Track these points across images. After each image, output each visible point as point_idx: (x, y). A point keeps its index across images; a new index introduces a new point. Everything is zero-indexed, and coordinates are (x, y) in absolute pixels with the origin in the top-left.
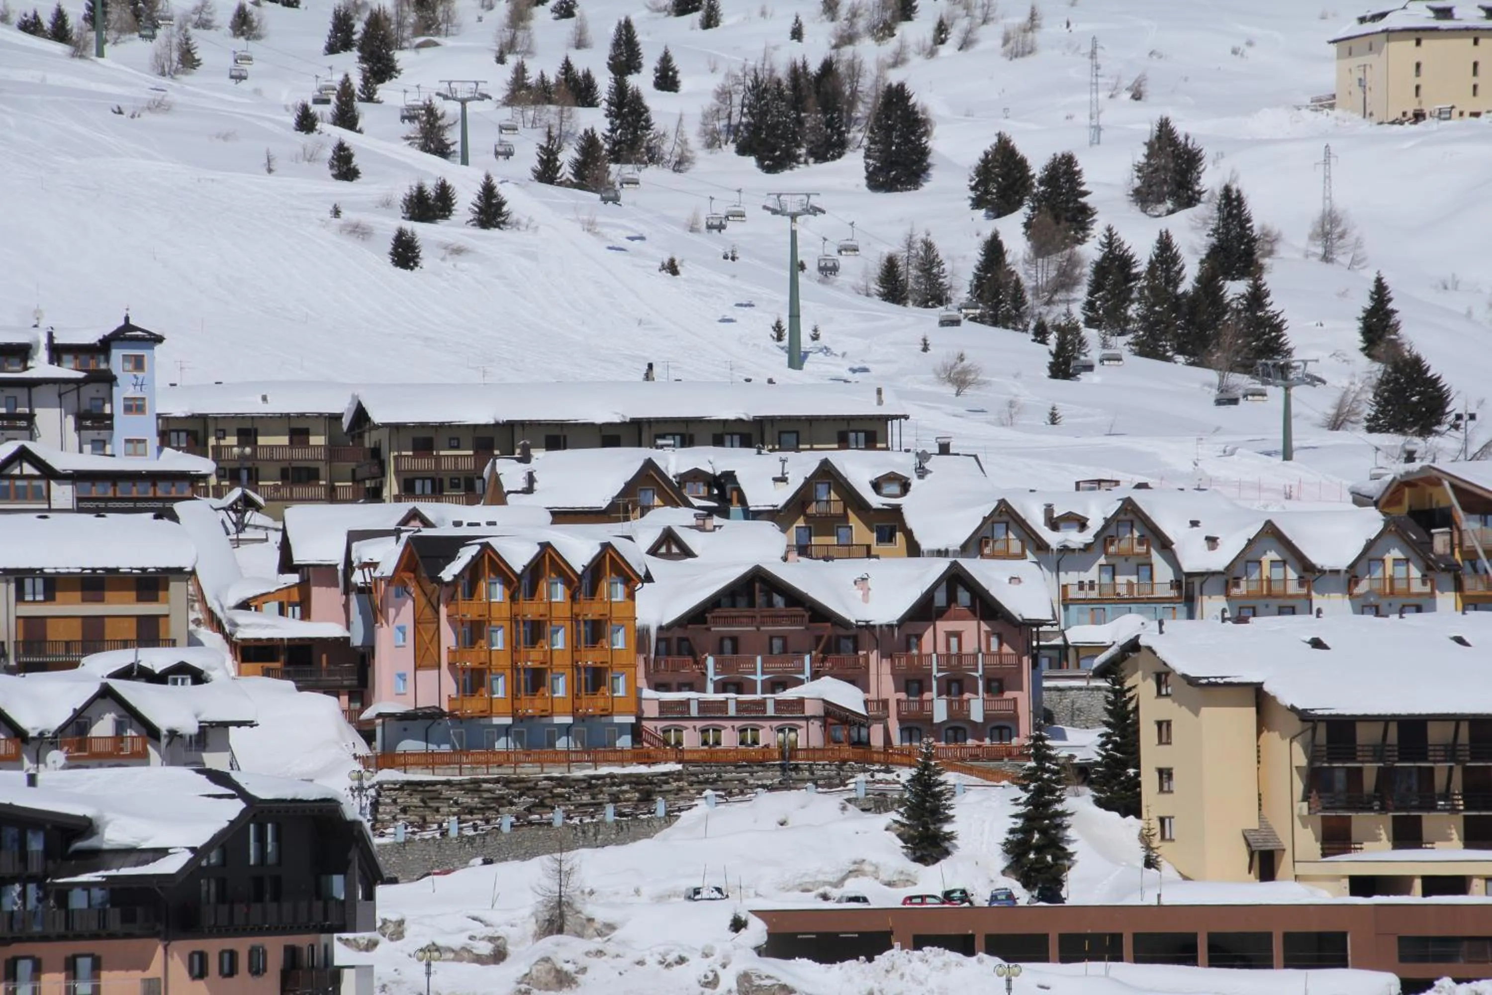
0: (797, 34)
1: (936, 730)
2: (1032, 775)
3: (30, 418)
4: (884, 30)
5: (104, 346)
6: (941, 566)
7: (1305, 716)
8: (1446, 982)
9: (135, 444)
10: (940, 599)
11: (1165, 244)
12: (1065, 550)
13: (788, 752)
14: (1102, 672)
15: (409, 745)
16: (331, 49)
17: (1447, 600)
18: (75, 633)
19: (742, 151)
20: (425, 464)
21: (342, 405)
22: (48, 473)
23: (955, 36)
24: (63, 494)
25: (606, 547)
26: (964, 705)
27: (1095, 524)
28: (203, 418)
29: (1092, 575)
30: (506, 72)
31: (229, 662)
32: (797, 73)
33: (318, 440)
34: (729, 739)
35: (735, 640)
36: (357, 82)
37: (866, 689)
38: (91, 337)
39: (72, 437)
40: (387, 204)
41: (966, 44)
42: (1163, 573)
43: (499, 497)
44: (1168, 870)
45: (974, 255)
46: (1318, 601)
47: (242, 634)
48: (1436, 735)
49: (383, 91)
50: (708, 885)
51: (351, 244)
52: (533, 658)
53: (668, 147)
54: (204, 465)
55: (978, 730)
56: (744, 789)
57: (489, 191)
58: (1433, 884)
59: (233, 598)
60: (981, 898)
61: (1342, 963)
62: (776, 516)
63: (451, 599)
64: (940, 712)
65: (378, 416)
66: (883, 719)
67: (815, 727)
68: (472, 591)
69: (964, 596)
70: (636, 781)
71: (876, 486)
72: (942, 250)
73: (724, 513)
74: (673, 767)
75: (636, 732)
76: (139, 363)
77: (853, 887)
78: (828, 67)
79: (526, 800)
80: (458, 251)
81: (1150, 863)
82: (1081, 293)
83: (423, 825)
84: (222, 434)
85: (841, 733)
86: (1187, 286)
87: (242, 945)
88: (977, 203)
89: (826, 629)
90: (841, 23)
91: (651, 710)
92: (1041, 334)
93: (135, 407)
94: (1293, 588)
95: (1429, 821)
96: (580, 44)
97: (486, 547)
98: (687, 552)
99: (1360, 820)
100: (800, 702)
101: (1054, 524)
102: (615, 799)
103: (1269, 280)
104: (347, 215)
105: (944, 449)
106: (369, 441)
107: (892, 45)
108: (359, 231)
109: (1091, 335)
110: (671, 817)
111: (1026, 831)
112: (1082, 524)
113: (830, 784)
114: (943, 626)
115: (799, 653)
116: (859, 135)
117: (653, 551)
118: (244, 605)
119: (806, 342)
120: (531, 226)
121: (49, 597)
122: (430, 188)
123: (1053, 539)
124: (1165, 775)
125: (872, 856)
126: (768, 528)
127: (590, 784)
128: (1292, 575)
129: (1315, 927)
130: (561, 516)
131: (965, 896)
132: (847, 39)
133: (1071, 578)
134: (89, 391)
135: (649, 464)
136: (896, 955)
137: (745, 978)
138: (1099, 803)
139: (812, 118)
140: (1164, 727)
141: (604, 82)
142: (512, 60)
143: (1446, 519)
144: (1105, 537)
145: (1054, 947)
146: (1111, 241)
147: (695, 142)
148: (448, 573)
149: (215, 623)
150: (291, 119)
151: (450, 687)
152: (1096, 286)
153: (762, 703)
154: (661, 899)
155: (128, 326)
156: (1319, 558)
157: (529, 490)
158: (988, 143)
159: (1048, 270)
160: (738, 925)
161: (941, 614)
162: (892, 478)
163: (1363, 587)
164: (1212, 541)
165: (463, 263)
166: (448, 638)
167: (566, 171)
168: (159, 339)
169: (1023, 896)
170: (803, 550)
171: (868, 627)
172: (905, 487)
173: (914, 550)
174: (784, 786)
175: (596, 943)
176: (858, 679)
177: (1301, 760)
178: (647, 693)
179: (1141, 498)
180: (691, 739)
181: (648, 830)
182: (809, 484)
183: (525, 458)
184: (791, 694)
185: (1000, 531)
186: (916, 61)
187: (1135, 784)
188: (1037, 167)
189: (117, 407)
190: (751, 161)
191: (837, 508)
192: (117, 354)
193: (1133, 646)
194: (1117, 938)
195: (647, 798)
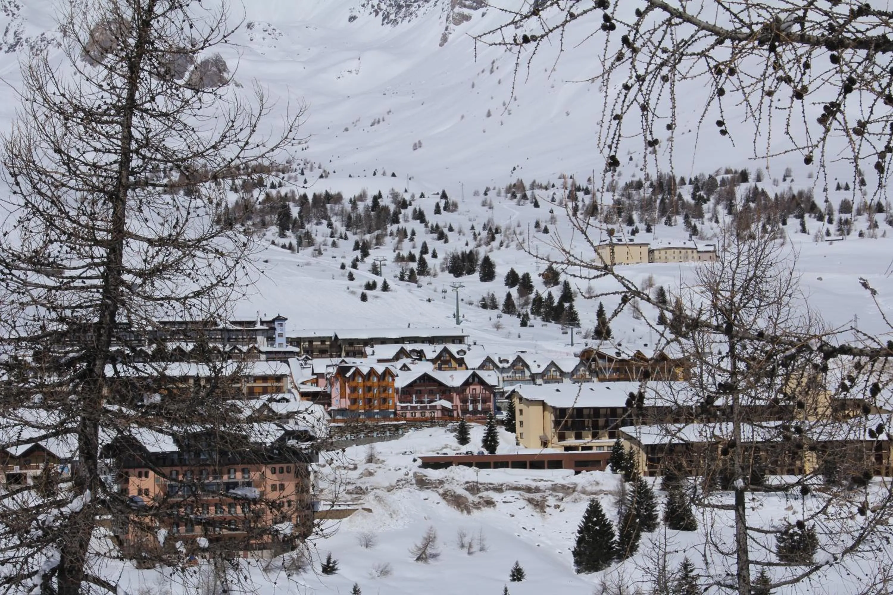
0: (467, 244)
1: (470, 413)
2: (489, 423)
3: (256, 339)
4: (488, 243)
5: (273, 321)
6: (471, 372)
7: (554, 408)
8: (584, 471)
9: (281, 345)
10: (471, 381)
11: (550, 294)
12: (503, 368)
13: (432, 418)
14: (507, 398)
15: (338, 417)
16: (354, 250)
17: (595, 379)
18: (261, 390)
19: (450, 272)
20: (351, 349)
21: (332, 335)
22: (260, 352)
23: (505, 245)
24: (263, 357)
25: (387, 368)
26: (477, 406)
27: (511, 361)
28: (300, 338)
29: (510, 374)
30: (395, 254)
31: (298, 397)
32: (463, 254)
33: (328, 343)
34: (418, 415)
35: (420, 391)
36: (360, 257)
37: (452, 402)
38: (270, 319)
39: (266, 343)
40: (361, 286)
41: (507, 247)
42: (527, 373)
43: (366, 356)
44: (522, 446)
45: (504, 297)
46: (564, 380)
47: (301, 390)
48: (585, 412)
49: (366, 259)
50: (408, 450)
51: (351, 296)
52: (369, 396)
53: (432, 272)
54: (297, 349)
55: (480, 412)
56: (421, 427)
57: (385, 283)
58: (584, 448)
59: (300, 382)
60: (476, 453)
61: (561, 467)
62: (433, 361)
63: (348, 382)
64: (471, 408)
65: (340, 337)
66: (456, 410)
67: (440, 412)
68: (354, 380)
69: (476, 380)
70: (394, 425)
71: (458, 353)
72: (497, 296)
73: (420, 360)
74: (404, 422)
75: (395, 414)
76: (281, 325)
77: (445, 451)
78: (471, 252)
79: (367, 431)
80: (377, 297)
81: (518, 444)
82: (530, 306)
83: (342, 437)
84: (304, 342)
85: (446, 413)
86: (555, 304)
87: (285, 466)
88: (506, 285)
89: (442, 388)
90: (478, 242)
91: (399, 408)
92: (519, 316)
93: (281, 335)
94: (558, 377)
95: (584, 433)
96: (414, 247)
97: (357, 369)
98: (409, 369)
99: (567, 433)
100: (435, 406)
101: (501, 362)
102: (389, 430)
103: (574, 303)
104: (351, 289)
105: (475, 344)
106: (339, 343)
107: (490, 247)
108: (353, 293)
109: (531, 316)
110: (403, 434)
111: (487, 437)
112: (507, 362)
113: (443, 426)
114: (472, 387)
115: (436, 394)
116: (478, 268)
117: (401, 369)
118: (303, 383)
119: (461, 318)
120: (396, 291)
121: (255, 382)
122: (371, 283)
123: (500, 365)
124: (521, 423)
125: (450, 443)
126: (430, 363)
127: (383, 427)
128: (558, 374)
129: (555, 459)
130: (380, 361)
131: (471, 453)
132: (479, 246)
133: (505, 375)
134: (270, 332)
135: (402, 348)
136: (453, 468)
137: (415, 473)
138: (506, 430)
139: (467, 264)
140: (521, 411)
141: (417, 257)
142: (397, 252)
143: (594, 360)
144: (513, 365)
145: (492, 465)
146: (537, 294)
147: (438, 270)
148: (348, 375)
149: (296, 388)
150: (339, 266)
151: (349, 403)
152: (534, 304)
153: (426, 407)
154: (397, 454)
155: (279, 316)
156: (564, 370)
157: (373, 354)
158: (509, 270)
159: (522, 301)
160: (415, 460)
161: (471, 384)
162: (462, 351)
163: (575, 377)
164: (539, 366)
165: (378, 300)
166: (348, 391)
167: (406, 278)
168: (286, 319)
169: (486, 453)
170: (440, 369)
171: (453, 387)
172: (465, 353)
173: (467, 368)
174: (432, 426)
175: (380, 465)
176: (451, 400)
177: (553, 418)
178: (398, 404)
179: (522, 355)
180: (409, 415)
181: (397, 437)
182: (441, 352)
183: (372, 347)
184: (433, 404)
185: (487, 364)
186: (495, 251)
187: (514, 425)
188: (520, 275)
189: (276, 336)
190: (452, 275)
191: (448, 358)
192: (276, 323)
193: (514, 391)
194: (507, 463)
195: (397, 430)
